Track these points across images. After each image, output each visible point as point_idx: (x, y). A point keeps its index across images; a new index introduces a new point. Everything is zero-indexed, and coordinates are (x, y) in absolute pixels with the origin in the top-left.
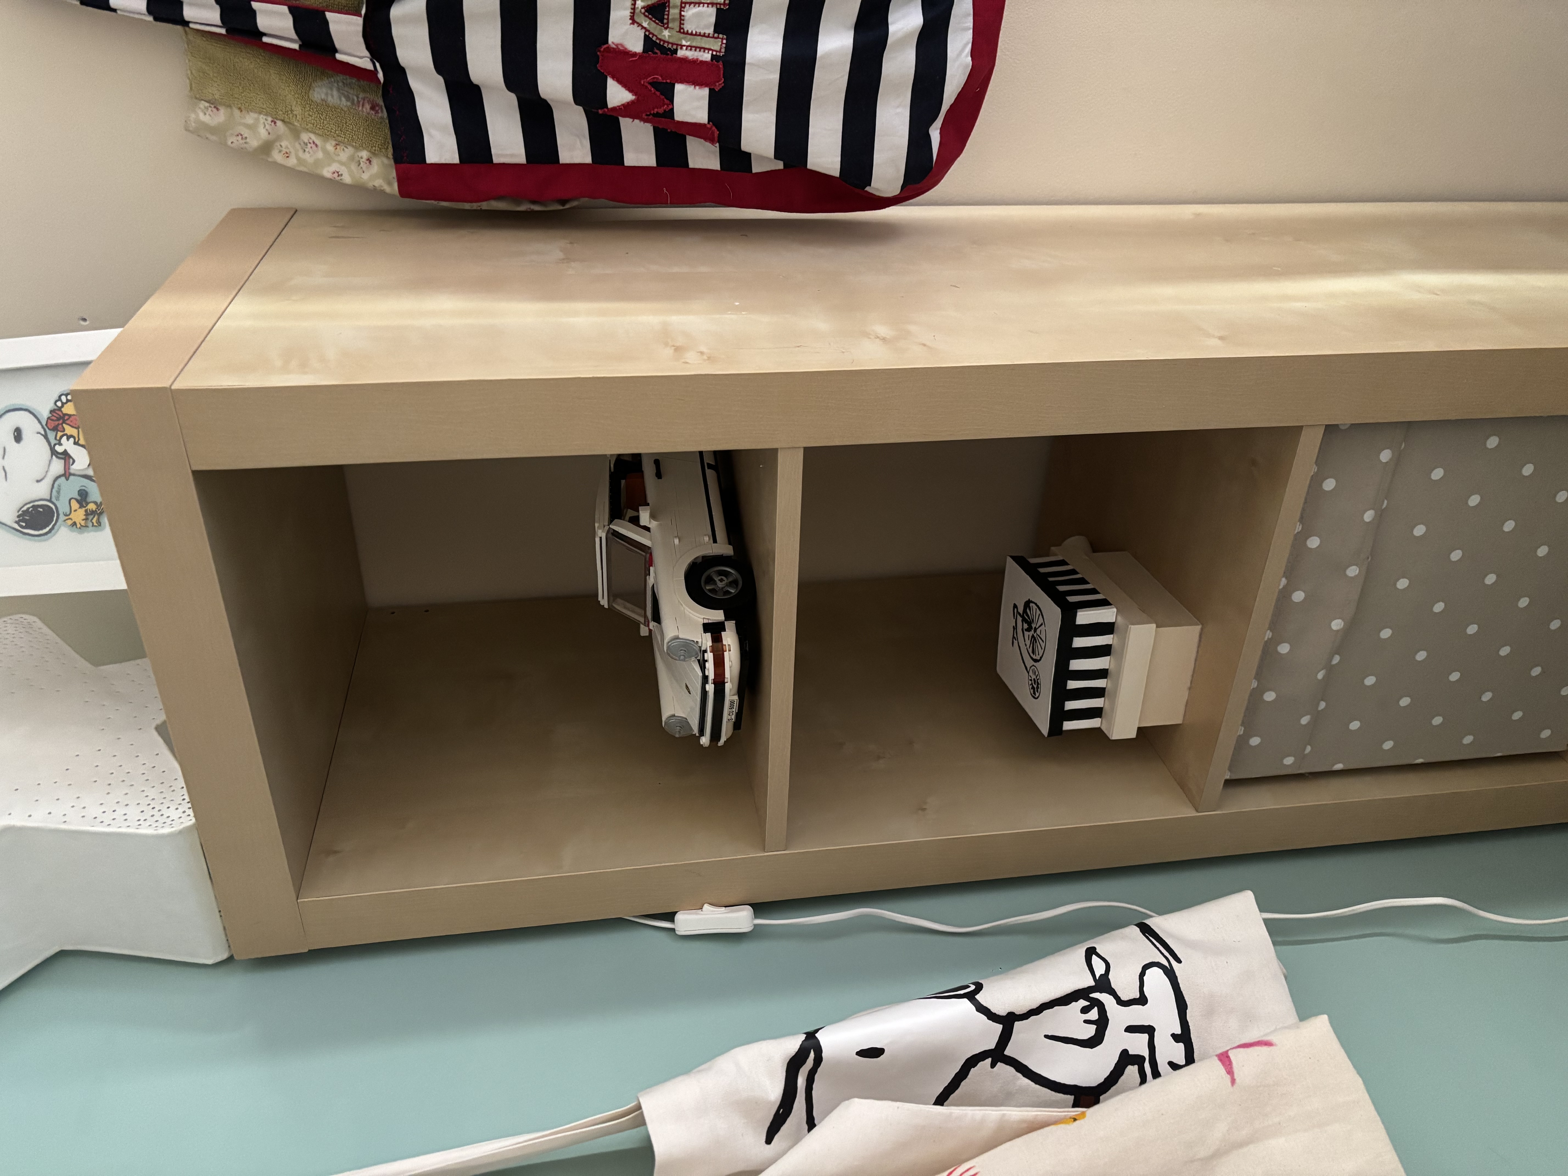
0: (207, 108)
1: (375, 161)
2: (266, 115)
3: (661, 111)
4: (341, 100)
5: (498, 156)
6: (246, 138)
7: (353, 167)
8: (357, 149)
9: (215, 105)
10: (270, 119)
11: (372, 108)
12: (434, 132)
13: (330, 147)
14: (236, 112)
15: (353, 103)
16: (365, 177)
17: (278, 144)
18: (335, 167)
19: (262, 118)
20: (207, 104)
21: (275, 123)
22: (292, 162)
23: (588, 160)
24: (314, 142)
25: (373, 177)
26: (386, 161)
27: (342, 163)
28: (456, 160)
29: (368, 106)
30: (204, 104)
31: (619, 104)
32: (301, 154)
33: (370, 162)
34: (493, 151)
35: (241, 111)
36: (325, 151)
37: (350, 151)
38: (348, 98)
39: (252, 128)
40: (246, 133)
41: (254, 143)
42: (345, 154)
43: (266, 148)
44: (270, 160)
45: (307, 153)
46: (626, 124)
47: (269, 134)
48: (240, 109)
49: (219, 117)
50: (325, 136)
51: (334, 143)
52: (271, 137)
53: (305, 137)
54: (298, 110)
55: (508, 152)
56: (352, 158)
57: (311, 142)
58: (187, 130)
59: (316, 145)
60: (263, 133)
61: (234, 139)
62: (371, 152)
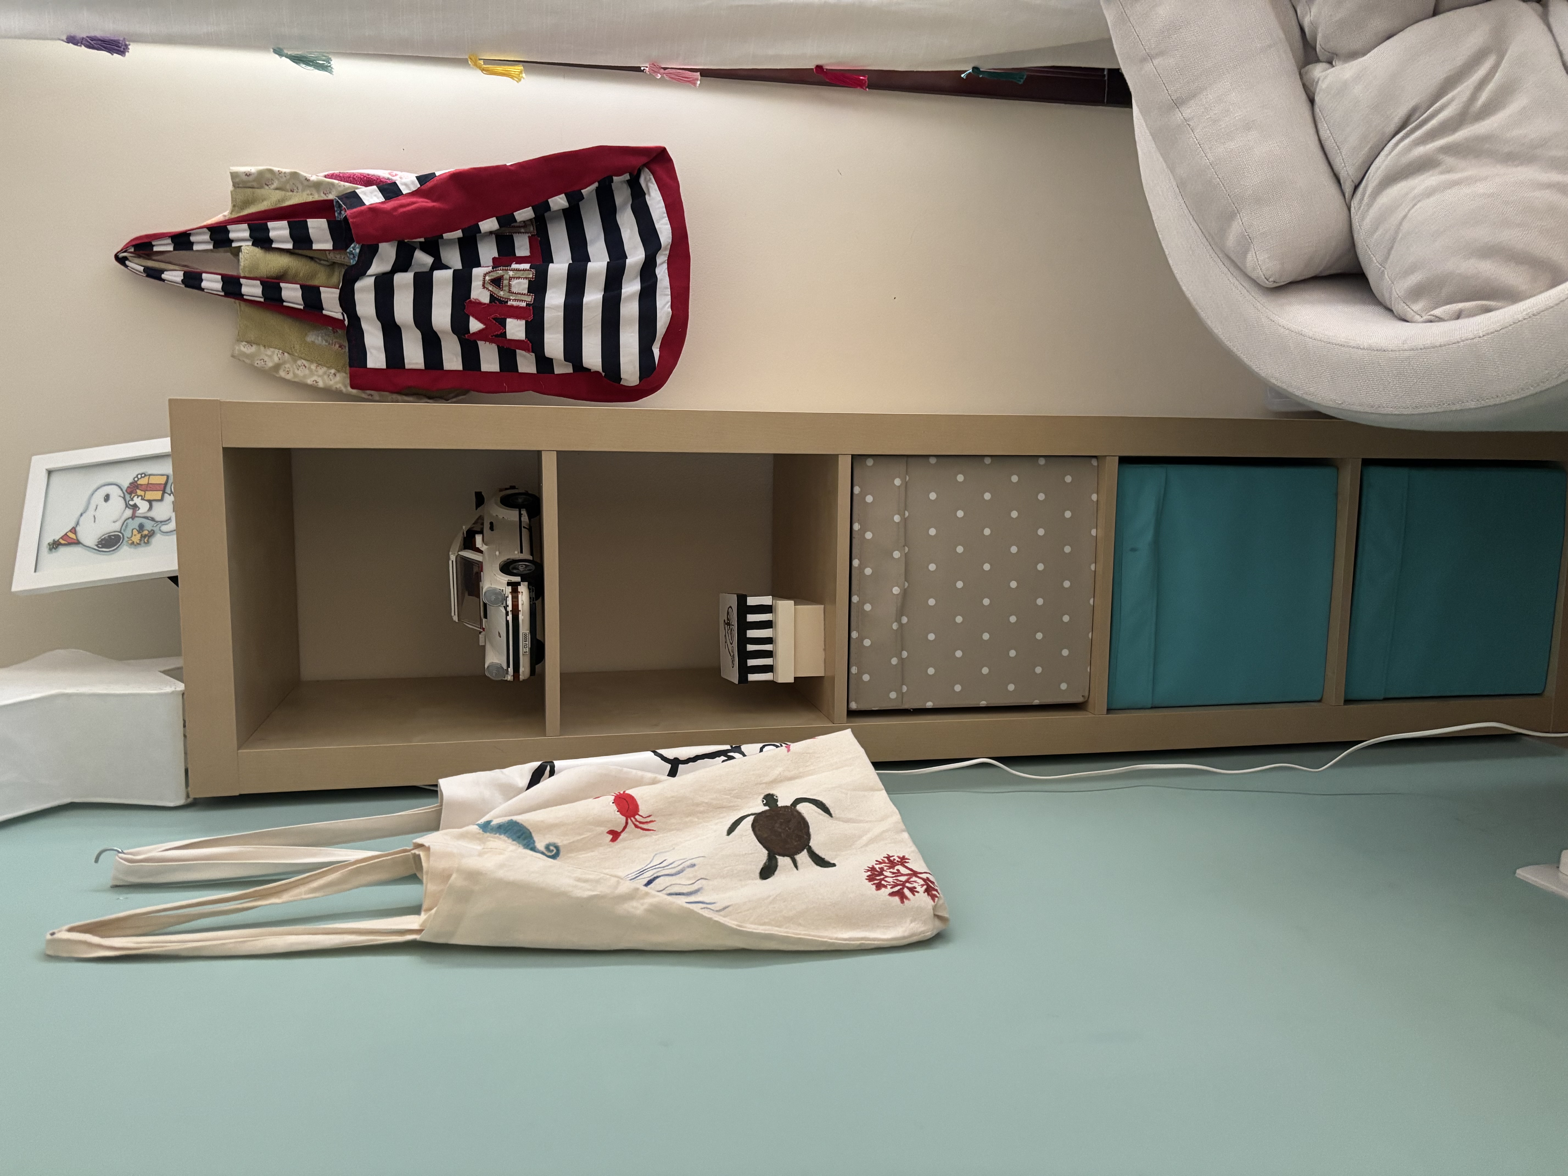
0: (246, 345)
1: (338, 375)
2: (279, 349)
3: (499, 333)
4: (322, 342)
5: (409, 364)
6: (266, 362)
7: (325, 377)
8: (329, 368)
9: (250, 343)
10: (281, 351)
11: (340, 347)
12: (374, 352)
13: (313, 367)
14: (262, 348)
15: (329, 344)
16: (332, 383)
17: (283, 366)
18: (315, 378)
19: (276, 351)
20: (246, 343)
21: (283, 354)
22: (289, 377)
23: (460, 368)
24: (304, 365)
25: (336, 383)
26: (344, 375)
27: (319, 376)
28: (384, 367)
29: (337, 346)
30: (244, 343)
31: (477, 330)
32: (296, 371)
33: (335, 375)
34: (406, 361)
35: (265, 348)
36: (310, 369)
37: (325, 369)
38: (326, 341)
39: (270, 357)
40: (266, 359)
41: (270, 364)
42: (322, 370)
43: (277, 367)
44: (277, 376)
45: (300, 371)
46: (481, 344)
47: (279, 359)
48: (265, 346)
49: (252, 350)
50: (311, 361)
51: (315, 365)
52: (281, 361)
53: (299, 362)
54: (297, 347)
55: (414, 361)
56: (325, 373)
57: (303, 365)
58: (233, 356)
59: (306, 367)
60: (276, 359)
61: (259, 362)
62: (336, 369)
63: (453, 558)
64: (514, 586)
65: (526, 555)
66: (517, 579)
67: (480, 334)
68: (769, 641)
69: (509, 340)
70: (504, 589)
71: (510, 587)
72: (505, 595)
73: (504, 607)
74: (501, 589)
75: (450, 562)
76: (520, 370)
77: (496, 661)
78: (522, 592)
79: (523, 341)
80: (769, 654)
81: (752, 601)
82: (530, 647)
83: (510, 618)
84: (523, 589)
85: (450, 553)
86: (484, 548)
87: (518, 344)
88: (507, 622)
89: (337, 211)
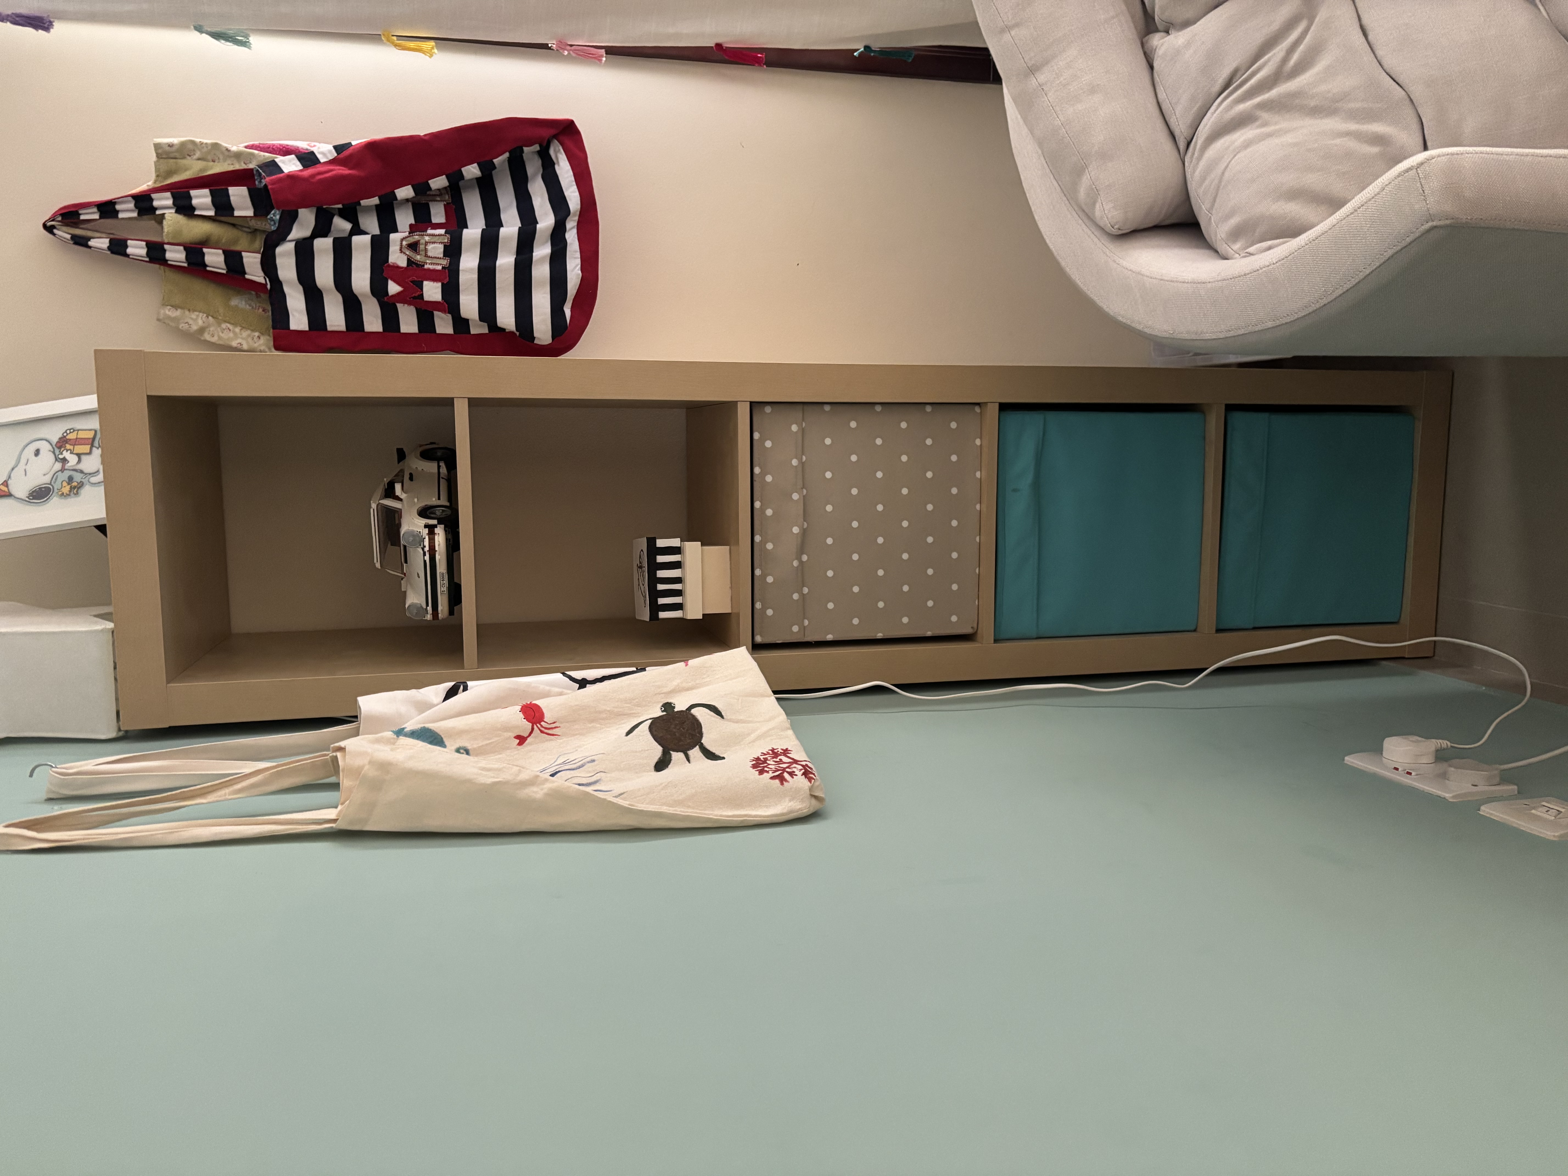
0: (170, 309)
1: (262, 338)
2: (203, 313)
3: (416, 295)
4: (246, 306)
5: (332, 326)
6: (190, 325)
7: (250, 340)
8: (253, 331)
9: (175, 307)
10: (205, 315)
11: (263, 311)
12: (296, 314)
13: (237, 330)
14: (187, 312)
15: (253, 307)
16: (256, 345)
17: (208, 329)
18: (239, 341)
19: (201, 314)
20: (170, 307)
21: (208, 317)
22: (214, 340)
23: (380, 329)
24: (229, 329)
25: (260, 345)
26: (268, 337)
27: (243, 339)
28: (307, 329)
29: (261, 310)
30: (169, 307)
31: (395, 293)
32: (221, 334)
33: (259, 338)
34: (328, 323)
35: (190, 312)
36: (234, 332)
37: (249, 332)
38: (250, 306)
39: (195, 320)
40: (191, 322)
41: (195, 328)
42: (246, 333)
43: (202, 330)
44: (202, 338)
45: (224, 334)
46: (399, 306)
47: (204, 322)
48: (189, 310)
49: (177, 313)
50: (235, 324)
51: (240, 328)
52: (204, 325)
53: (224, 326)
54: (221, 310)
55: (336, 324)
56: (249, 336)
57: (227, 328)
58: (158, 320)
59: (230, 330)
60: (200, 322)
61: (183, 325)
62: (260, 333)
63: (374, 506)
64: (431, 529)
65: (444, 501)
66: (435, 522)
67: (399, 297)
68: (678, 580)
69: (426, 301)
70: (421, 531)
71: (427, 529)
72: (422, 536)
73: (422, 548)
74: (419, 531)
75: (372, 510)
76: (438, 331)
77: (416, 601)
78: (439, 534)
79: (440, 302)
80: (679, 593)
81: (661, 543)
82: (447, 586)
83: (427, 558)
84: (440, 531)
85: (371, 502)
86: (403, 496)
87: (435, 305)
88: (425, 561)
89: (257, 179)
